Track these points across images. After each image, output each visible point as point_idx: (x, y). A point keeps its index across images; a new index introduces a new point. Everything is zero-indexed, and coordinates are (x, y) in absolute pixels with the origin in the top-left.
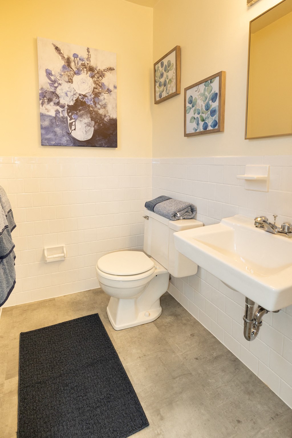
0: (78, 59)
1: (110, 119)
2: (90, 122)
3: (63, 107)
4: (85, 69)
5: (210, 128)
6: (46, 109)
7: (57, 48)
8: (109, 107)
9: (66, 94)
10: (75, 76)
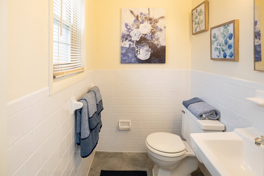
0: (143, 15)
1: (161, 47)
2: (149, 49)
3: (133, 42)
4: (147, 20)
5: (228, 57)
6: (124, 44)
7: (131, 12)
8: (161, 40)
9: (135, 35)
10: (141, 24)
